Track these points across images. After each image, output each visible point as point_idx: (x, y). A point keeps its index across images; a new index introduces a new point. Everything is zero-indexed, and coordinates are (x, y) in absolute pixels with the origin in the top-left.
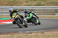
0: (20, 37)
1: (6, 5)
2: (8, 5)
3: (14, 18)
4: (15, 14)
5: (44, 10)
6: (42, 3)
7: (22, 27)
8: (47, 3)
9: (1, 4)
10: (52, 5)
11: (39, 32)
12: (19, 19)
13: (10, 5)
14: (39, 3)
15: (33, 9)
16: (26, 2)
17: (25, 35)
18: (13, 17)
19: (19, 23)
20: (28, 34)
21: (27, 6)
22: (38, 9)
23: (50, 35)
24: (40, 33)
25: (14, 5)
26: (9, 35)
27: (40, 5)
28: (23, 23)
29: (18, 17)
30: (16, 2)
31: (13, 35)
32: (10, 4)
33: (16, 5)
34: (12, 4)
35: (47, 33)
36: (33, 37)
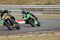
1: (15, 4)
2: (17, 4)
6: (52, 2)
8: (57, 2)
9: (10, 3)
11: (49, 32)
12: (9, 20)
13: (19, 4)
21: (37, 5)
24: (50, 34)
25: (23, 4)
27: (50, 4)
30: (25, 1)
32: (19, 3)
33: (25, 4)
34: (22, 3)
36: (43, 38)
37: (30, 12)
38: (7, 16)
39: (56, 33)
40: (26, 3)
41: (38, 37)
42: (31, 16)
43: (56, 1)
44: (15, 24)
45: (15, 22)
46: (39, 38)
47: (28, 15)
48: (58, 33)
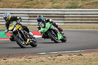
0: (43, 61)
1: (19, 8)
2: (22, 7)
3: (12, 30)
4: (15, 23)
5: (81, 16)
6: (79, 3)
7: (25, 46)
8: (87, 4)
9: (10, 5)
10: (96, 7)
11: (74, 52)
13: (25, 7)
14: (73, 3)
15: (64, 14)
16: (51, 1)
17: (50, 58)
18: (10, 28)
19: (20, 39)
20: (56, 57)
21: (54, 8)
22: (73, 14)
23: (93, 58)
24: (75, 56)
25: (32, 7)
26: (23, 59)
27: (75, 8)
28: (28, 39)
29: (18, 29)
30: (35, 2)
31: (31, 58)
32: (24, 5)
34: (29, 6)
35: (87, 55)
36: (63, 62)
37: (50, 20)
38: (17, 26)
39: (85, 54)
40: (36, 6)
41: (56, 60)
42: (52, 26)
43: (86, 2)
44: (30, 38)
45: (30, 35)
46: (57, 63)
47: (48, 25)
48: (88, 55)
